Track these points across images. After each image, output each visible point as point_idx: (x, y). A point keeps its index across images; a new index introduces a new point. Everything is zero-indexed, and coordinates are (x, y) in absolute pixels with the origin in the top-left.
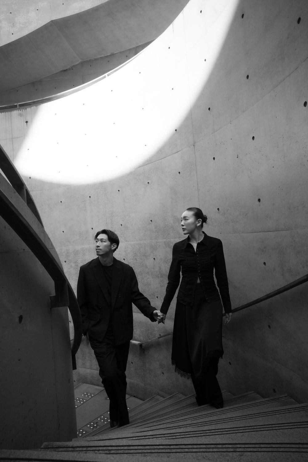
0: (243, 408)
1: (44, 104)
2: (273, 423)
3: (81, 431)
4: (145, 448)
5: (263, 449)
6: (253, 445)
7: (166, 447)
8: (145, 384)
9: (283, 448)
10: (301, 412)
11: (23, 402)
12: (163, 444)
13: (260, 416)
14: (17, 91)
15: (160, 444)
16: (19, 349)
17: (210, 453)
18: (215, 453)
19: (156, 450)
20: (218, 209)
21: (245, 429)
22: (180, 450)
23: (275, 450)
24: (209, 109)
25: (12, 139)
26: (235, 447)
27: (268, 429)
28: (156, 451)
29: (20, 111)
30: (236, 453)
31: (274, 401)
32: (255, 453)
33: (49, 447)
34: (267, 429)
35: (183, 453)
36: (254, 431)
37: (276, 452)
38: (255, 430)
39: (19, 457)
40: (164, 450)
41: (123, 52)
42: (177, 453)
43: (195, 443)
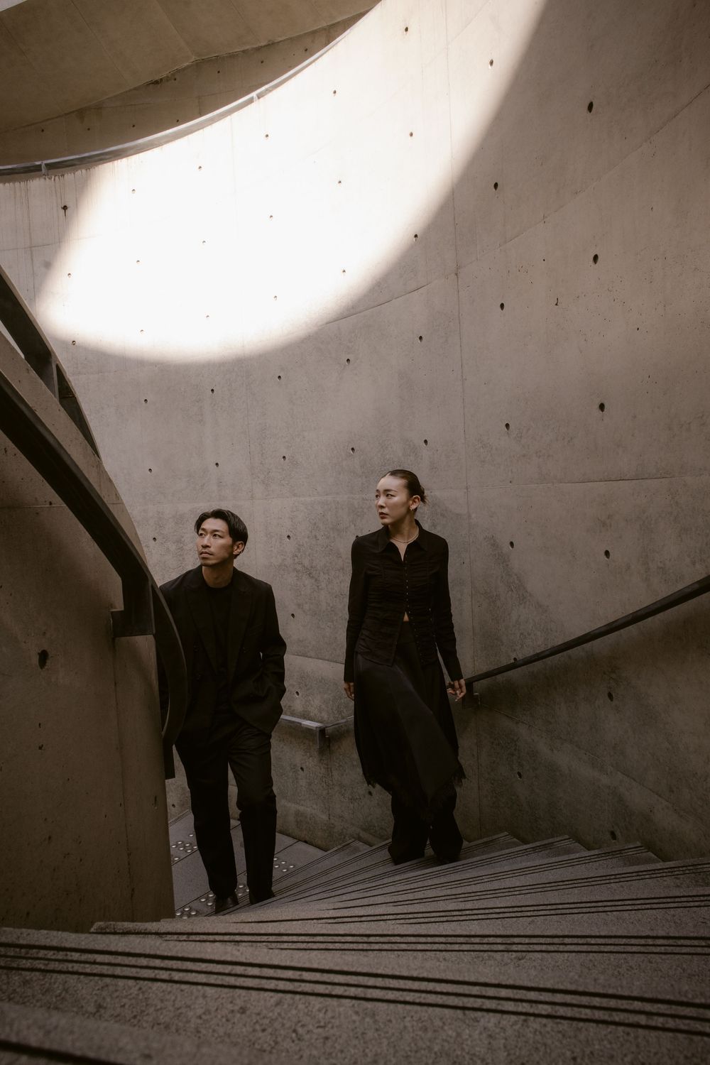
0: (540, 870)
1: (106, 165)
2: (599, 898)
3: (187, 909)
4: (313, 940)
5: (568, 946)
6: (548, 939)
7: (359, 939)
8: (329, 815)
9: (611, 944)
10: (665, 878)
11: (50, 838)
12: (354, 932)
13: (576, 885)
14: (43, 131)
15: (348, 932)
16: (40, 724)
17: (454, 953)
18: (466, 953)
19: (337, 944)
20: (507, 426)
21: (537, 911)
22: (390, 945)
23: (595, 948)
24: (496, 186)
25: (31, 247)
26: (509, 942)
27: (588, 910)
28: (338, 946)
29: (47, 179)
30: (510, 953)
31: (610, 857)
32: (551, 954)
33: (108, 931)
34: (584, 910)
35: (396, 952)
36: (557, 914)
37: (595, 952)
38: (559, 912)
39: (37, 943)
40: (355, 944)
41: (299, 38)
42: (383, 952)
43: (423, 933)
